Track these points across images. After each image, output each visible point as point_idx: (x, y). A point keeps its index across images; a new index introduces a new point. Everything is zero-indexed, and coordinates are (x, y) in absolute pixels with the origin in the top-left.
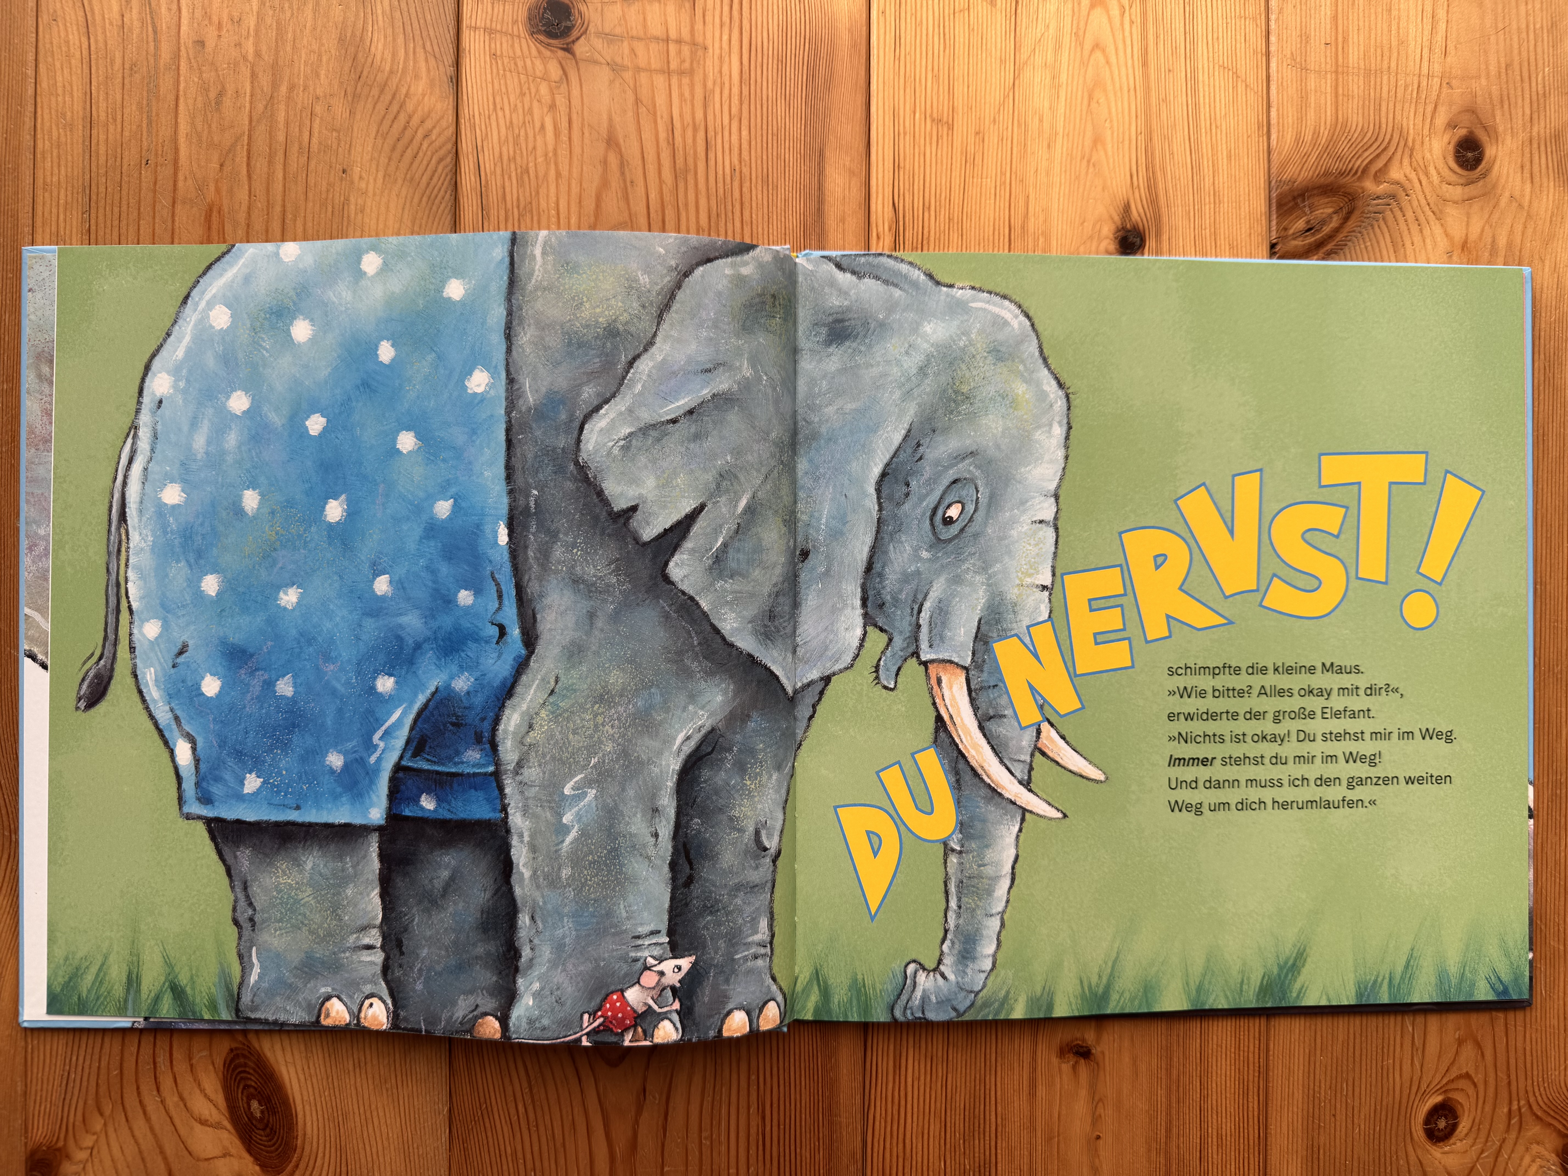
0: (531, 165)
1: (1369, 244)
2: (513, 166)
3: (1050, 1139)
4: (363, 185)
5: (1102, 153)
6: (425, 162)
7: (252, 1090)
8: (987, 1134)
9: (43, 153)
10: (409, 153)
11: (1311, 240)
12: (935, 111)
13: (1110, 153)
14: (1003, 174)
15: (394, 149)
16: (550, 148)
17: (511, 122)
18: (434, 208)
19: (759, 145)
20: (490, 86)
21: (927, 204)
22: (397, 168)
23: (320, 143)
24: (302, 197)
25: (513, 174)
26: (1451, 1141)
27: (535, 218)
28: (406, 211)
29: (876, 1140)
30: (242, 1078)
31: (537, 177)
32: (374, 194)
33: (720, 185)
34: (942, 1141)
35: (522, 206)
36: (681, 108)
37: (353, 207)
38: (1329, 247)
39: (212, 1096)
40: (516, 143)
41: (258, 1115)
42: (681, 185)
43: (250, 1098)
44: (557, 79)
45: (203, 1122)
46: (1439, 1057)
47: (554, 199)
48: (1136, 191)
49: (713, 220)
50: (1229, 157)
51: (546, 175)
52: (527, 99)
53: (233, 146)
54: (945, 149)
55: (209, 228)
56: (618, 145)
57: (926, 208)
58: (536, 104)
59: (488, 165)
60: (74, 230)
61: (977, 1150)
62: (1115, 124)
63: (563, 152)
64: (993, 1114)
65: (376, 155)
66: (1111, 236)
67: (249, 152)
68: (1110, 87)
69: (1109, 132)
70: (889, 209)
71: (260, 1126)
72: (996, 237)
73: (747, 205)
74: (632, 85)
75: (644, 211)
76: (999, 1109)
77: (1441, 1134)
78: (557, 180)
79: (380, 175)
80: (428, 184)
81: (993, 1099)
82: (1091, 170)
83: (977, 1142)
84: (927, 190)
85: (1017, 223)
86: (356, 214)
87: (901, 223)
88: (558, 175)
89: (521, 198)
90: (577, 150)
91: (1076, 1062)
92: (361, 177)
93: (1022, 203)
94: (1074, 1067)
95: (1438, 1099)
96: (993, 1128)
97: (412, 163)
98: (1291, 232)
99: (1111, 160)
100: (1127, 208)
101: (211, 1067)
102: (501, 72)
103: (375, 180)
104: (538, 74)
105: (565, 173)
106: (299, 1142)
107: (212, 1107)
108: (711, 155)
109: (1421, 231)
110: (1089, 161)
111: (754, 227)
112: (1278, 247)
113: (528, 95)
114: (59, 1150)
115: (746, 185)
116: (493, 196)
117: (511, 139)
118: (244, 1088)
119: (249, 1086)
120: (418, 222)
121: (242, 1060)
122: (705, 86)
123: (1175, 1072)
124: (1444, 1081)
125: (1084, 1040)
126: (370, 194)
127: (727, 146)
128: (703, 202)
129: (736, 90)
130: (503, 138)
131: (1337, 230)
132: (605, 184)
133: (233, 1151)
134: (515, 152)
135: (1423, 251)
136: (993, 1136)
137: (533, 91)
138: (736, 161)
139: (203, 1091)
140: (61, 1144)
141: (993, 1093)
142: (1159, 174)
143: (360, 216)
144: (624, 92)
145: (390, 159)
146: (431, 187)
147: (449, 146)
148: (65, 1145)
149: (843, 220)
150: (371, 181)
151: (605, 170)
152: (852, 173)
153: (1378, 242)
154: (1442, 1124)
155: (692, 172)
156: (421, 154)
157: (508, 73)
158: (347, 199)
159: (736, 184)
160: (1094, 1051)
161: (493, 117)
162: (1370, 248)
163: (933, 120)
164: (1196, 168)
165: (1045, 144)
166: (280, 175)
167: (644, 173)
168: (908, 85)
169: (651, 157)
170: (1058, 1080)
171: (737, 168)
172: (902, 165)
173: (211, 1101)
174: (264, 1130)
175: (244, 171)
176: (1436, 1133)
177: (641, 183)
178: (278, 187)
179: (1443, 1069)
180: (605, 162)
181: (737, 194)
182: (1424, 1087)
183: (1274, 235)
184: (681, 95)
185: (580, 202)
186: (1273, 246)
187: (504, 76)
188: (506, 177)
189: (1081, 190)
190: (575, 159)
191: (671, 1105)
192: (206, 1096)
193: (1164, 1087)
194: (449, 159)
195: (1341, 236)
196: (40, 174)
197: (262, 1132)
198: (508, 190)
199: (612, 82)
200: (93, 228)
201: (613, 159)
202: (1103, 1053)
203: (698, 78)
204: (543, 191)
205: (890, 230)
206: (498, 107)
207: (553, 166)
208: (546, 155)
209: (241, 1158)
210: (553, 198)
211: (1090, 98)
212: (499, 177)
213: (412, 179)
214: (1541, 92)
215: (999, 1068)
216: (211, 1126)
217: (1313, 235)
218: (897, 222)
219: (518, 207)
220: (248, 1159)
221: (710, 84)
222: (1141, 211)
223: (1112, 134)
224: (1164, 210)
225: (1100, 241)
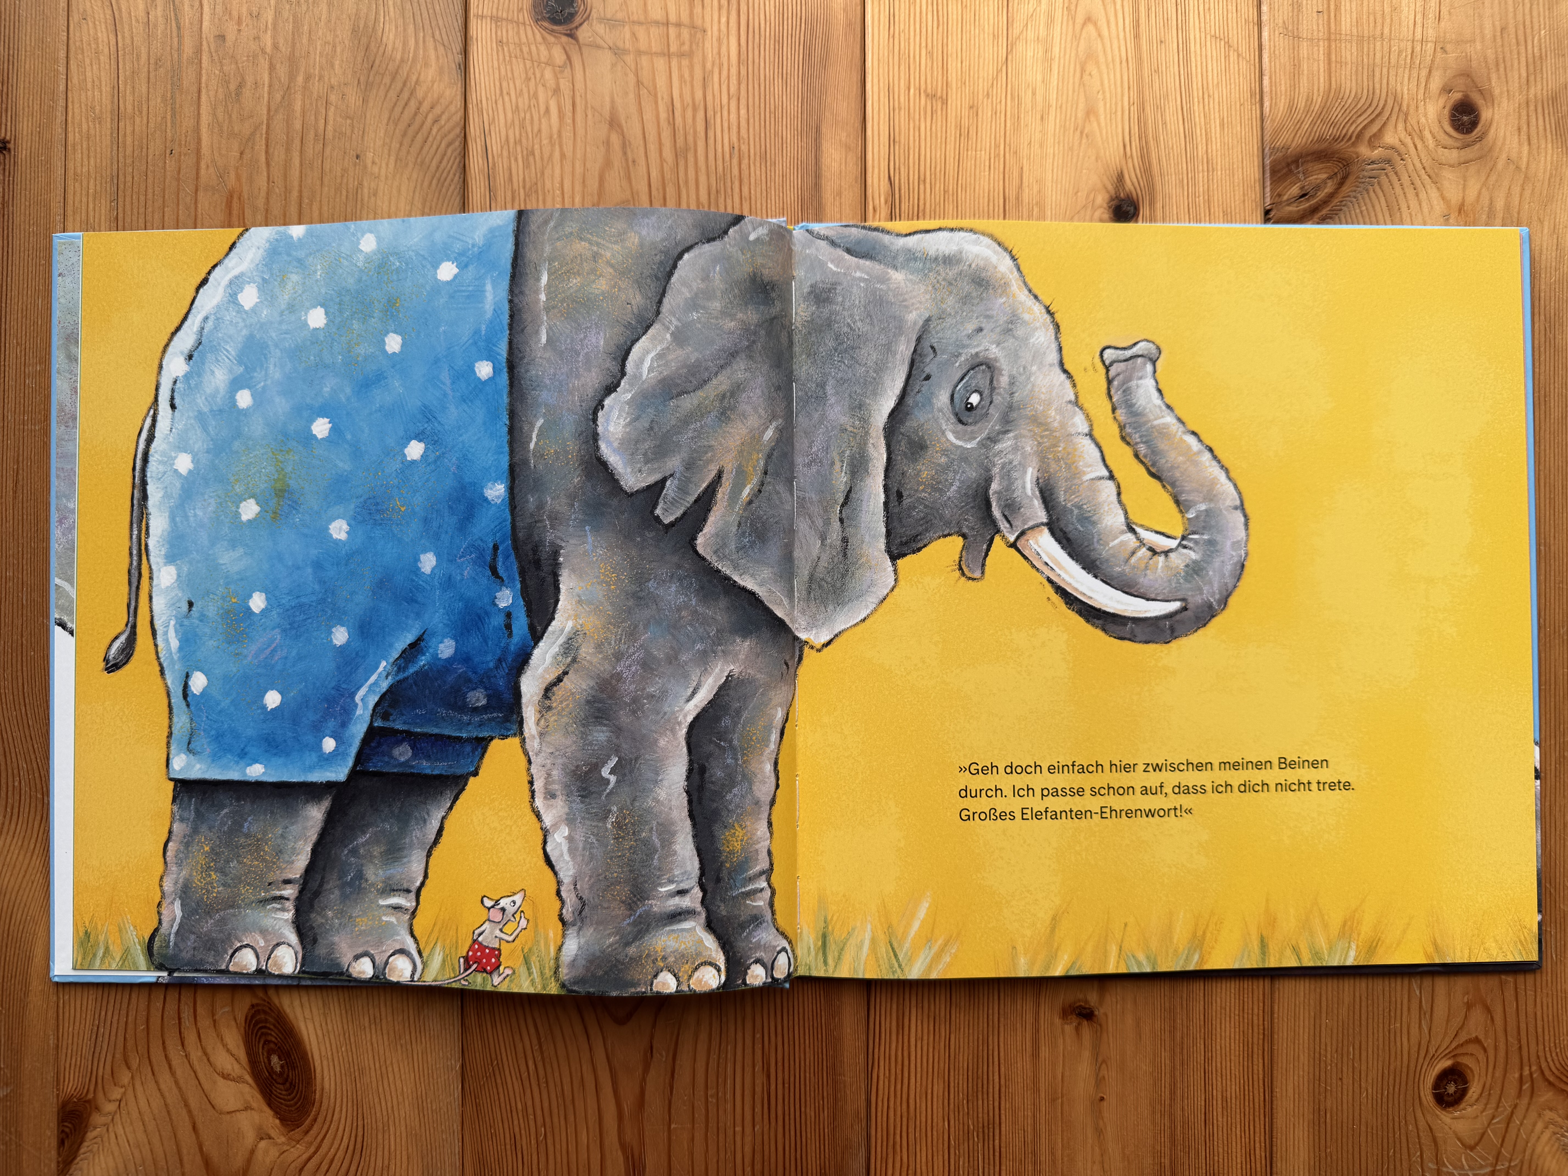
0: (537, 147)
1: (1364, 208)
2: (519, 149)
3: (1054, 1100)
4: (376, 170)
5: (1095, 124)
6: (435, 147)
7: (272, 1045)
8: (991, 1095)
9: (74, 145)
10: (420, 138)
11: (1305, 205)
12: (929, 87)
13: (1103, 124)
14: (997, 146)
15: (405, 134)
16: (555, 130)
17: (517, 107)
18: (444, 190)
19: (757, 124)
20: (497, 71)
21: (922, 177)
22: (408, 152)
23: (335, 131)
24: (318, 183)
25: (520, 156)
26: (1462, 1106)
27: (541, 198)
28: (417, 194)
29: (880, 1099)
30: (262, 1034)
31: (542, 159)
32: (387, 178)
33: (720, 162)
34: (946, 1101)
35: (528, 186)
36: (681, 89)
37: (366, 191)
38: (1324, 212)
39: (235, 1051)
40: (522, 126)
41: (278, 1070)
42: (682, 163)
43: (270, 1053)
44: (561, 64)
45: (226, 1077)
46: (1448, 1021)
47: (559, 179)
48: (1130, 161)
49: (712, 197)
50: (1222, 125)
51: (551, 156)
52: (532, 83)
53: (253, 134)
54: (939, 123)
55: (230, 214)
56: (620, 126)
57: (921, 180)
58: (541, 89)
59: (495, 147)
60: (103, 218)
61: (980, 1110)
62: (1108, 95)
63: (567, 134)
64: (996, 1074)
65: (388, 140)
66: (1105, 205)
67: (267, 140)
68: (1102, 59)
69: (1101, 104)
70: (885, 182)
71: (280, 1080)
72: (991, 208)
73: (746, 180)
74: (633, 67)
75: (646, 189)
76: (1003, 1069)
77: (1450, 1099)
78: (561, 161)
79: (393, 158)
80: (438, 167)
81: (996, 1059)
82: (1084, 141)
83: (980, 1102)
84: (922, 163)
85: (1012, 194)
86: (369, 197)
87: (897, 196)
88: (563, 156)
89: (527, 179)
90: (580, 131)
91: (1079, 1024)
92: (373, 163)
93: (1016, 174)
94: (1077, 1029)
95: (1447, 1063)
96: (997, 1089)
97: (422, 148)
98: (1285, 198)
99: (1104, 132)
100: (1120, 178)
101: (233, 1023)
102: (507, 58)
103: (387, 165)
104: (543, 59)
105: (569, 154)
106: (317, 1096)
107: (235, 1062)
108: (711, 134)
109: (1417, 195)
110: (1082, 133)
111: (753, 202)
112: (1272, 214)
113: (533, 80)
114: (89, 1101)
115: (745, 162)
116: (500, 179)
117: (517, 122)
118: (264, 1044)
119: (270, 1042)
120: (428, 204)
121: (263, 1016)
122: (704, 67)
123: (1178, 1035)
124: (1454, 1045)
125: (1086, 1001)
126: (383, 178)
127: (726, 125)
128: (703, 179)
129: (734, 71)
130: (509, 121)
131: (1331, 196)
132: (608, 164)
133: (254, 1105)
134: (521, 135)
135: (1419, 215)
136: (997, 1096)
137: (538, 75)
138: (734, 139)
139: (225, 1046)
140: (91, 1096)
141: (996, 1053)
142: (1152, 143)
143: (373, 199)
144: (626, 75)
145: (401, 144)
146: (440, 170)
147: (458, 130)
148: (94, 1097)
149: (840, 194)
150: (384, 165)
151: (608, 150)
152: (848, 148)
153: (1373, 207)
154: (1451, 1089)
155: (692, 151)
156: (431, 139)
157: (514, 60)
158: (361, 184)
159: (735, 161)
160: (1096, 1013)
161: (500, 102)
162: (1365, 213)
163: (927, 96)
164: (1189, 136)
165: (1039, 117)
166: (296, 161)
167: (646, 153)
168: (902, 62)
169: (652, 136)
170: (1060, 1041)
171: (736, 146)
172: (897, 139)
173: (233, 1055)
174: (283, 1084)
175: (263, 159)
176: (1446, 1098)
177: (642, 161)
178: (295, 173)
179: (1451, 1033)
180: (607, 143)
181: (736, 171)
182: (1432, 1051)
183: (1268, 201)
184: (681, 77)
185: (584, 182)
186: (1267, 212)
187: (510, 61)
188: (512, 159)
189: (1074, 160)
190: (579, 140)
191: (678, 1062)
192: (228, 1050)
193: (1168, 1048)
194: (457, 143)
195: (1335, 201)
196: (70, 165)
197: (281, 1087)
198: (514, 172)
199: (613, 65)
200: (121, 216)
201: (615, 139)
202: (1106, 1015)
203: (697, 60)
204: (548, 172)
205: (886, 202)
206: (505, 92)
207: (557, 147)
208: (551, 137)
209: (261, 1111)
210: (557, 179)
211: (1083, 71)
212: (505, 160)
213: (422, 162)
214: (1537, 55)
215: (1002, 1029)
216: (233, 1080)
217: (1308, 200)
218: (893, 195)
219: (524, 187)
220: (269, 1113)
221: (709, 65)
222: (1135, 180)
223: (1105, 104)
224: (1157, 179)
225: (1094, 210)
